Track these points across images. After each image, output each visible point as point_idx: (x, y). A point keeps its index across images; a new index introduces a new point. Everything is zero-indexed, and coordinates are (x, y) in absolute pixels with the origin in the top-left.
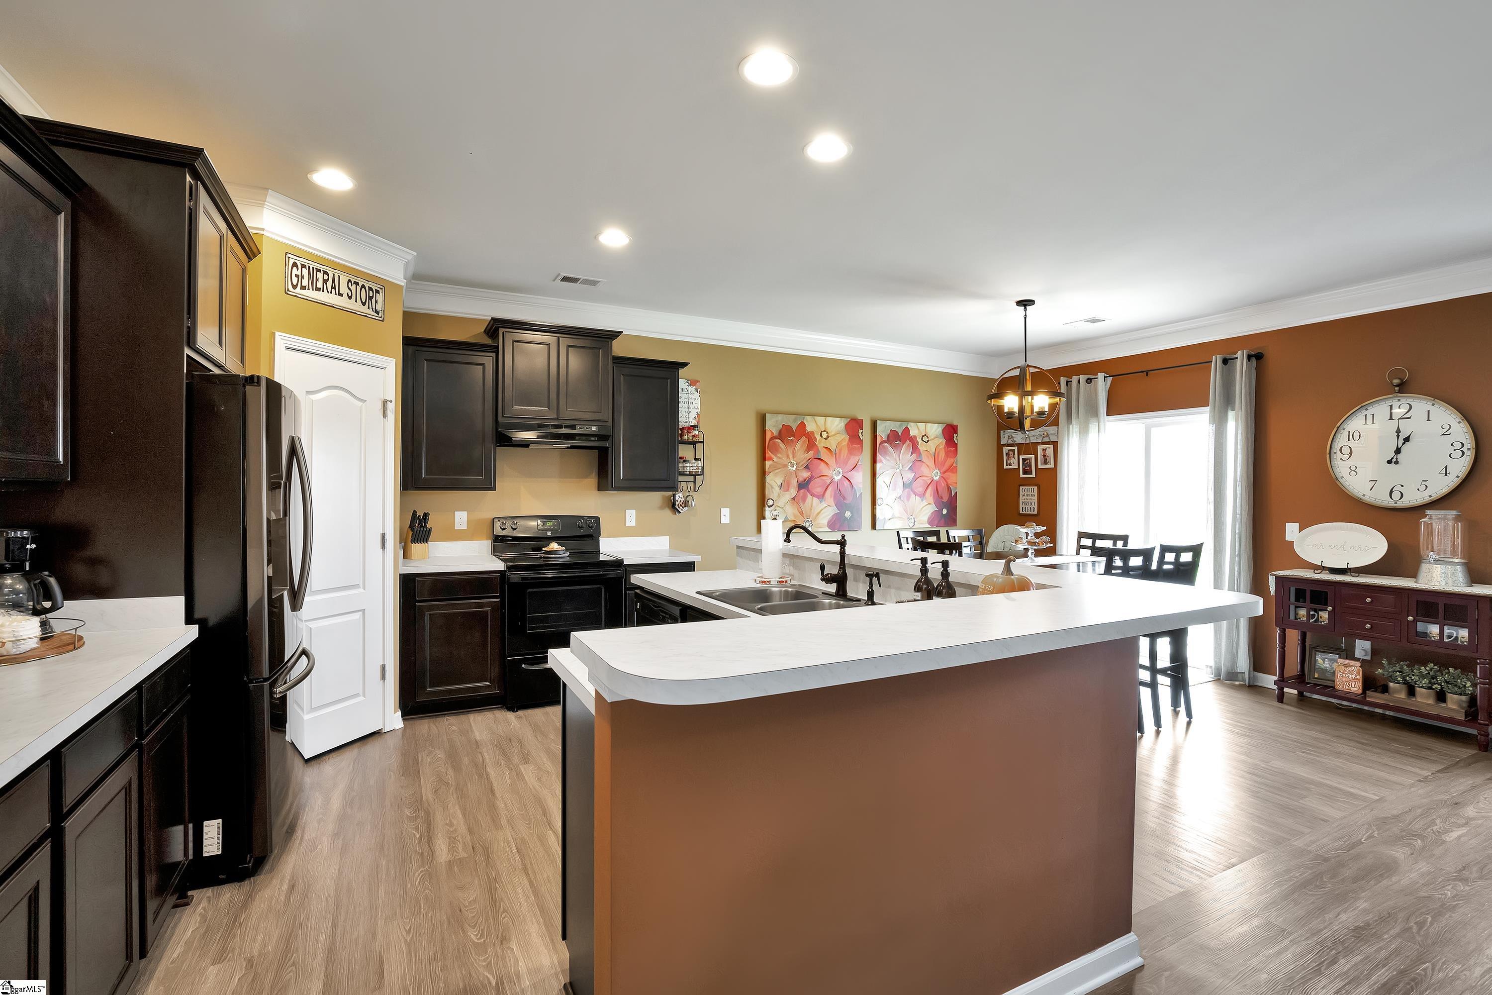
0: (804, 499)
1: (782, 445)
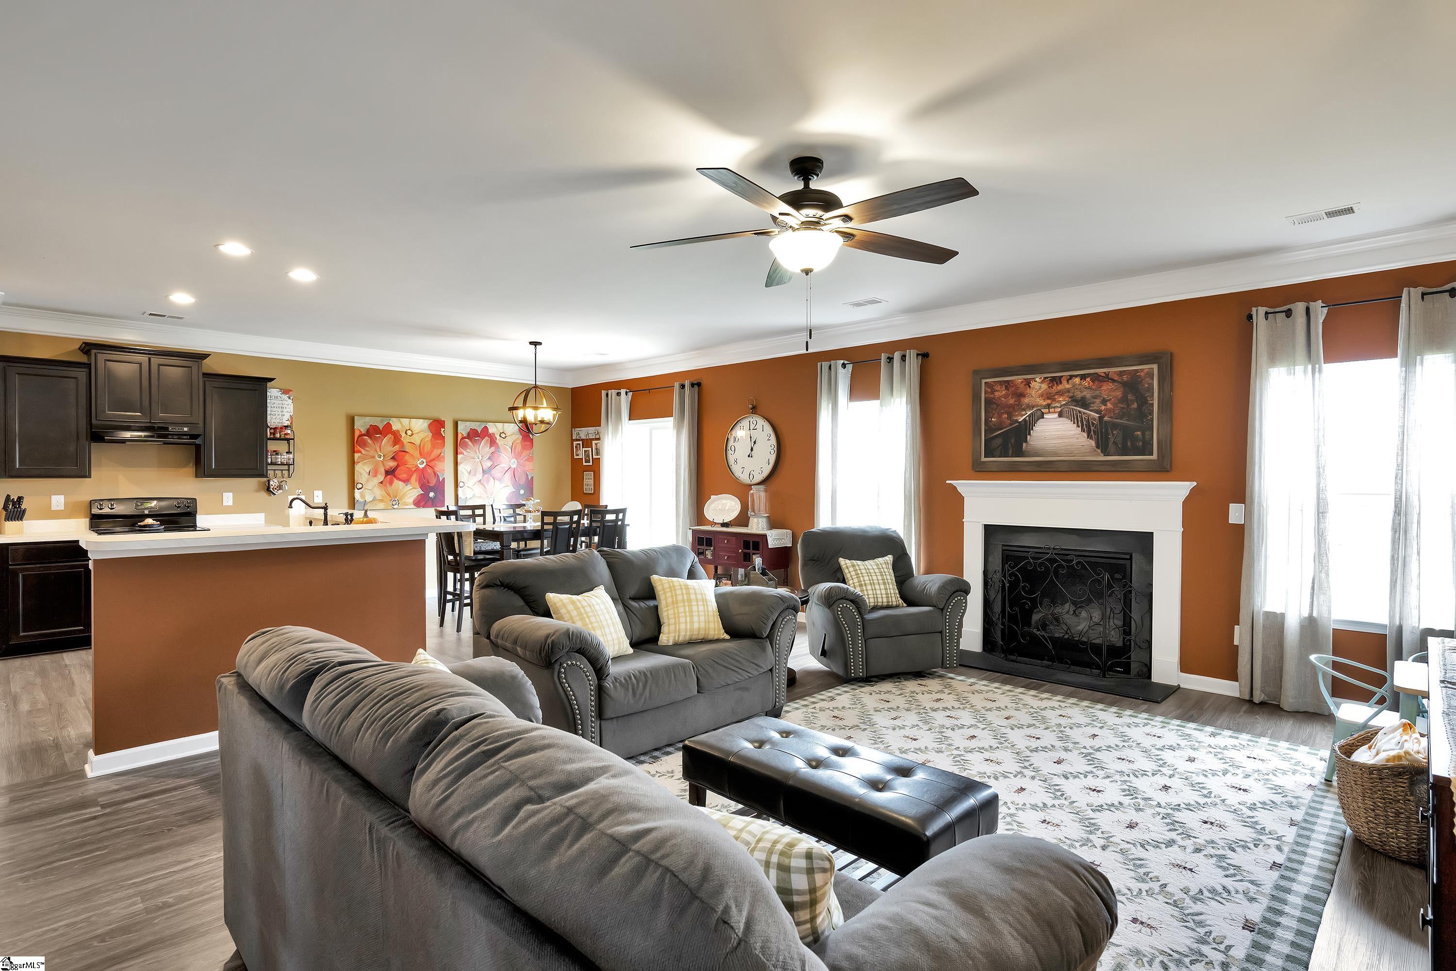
0: (391, 483)
1: (369, 441)
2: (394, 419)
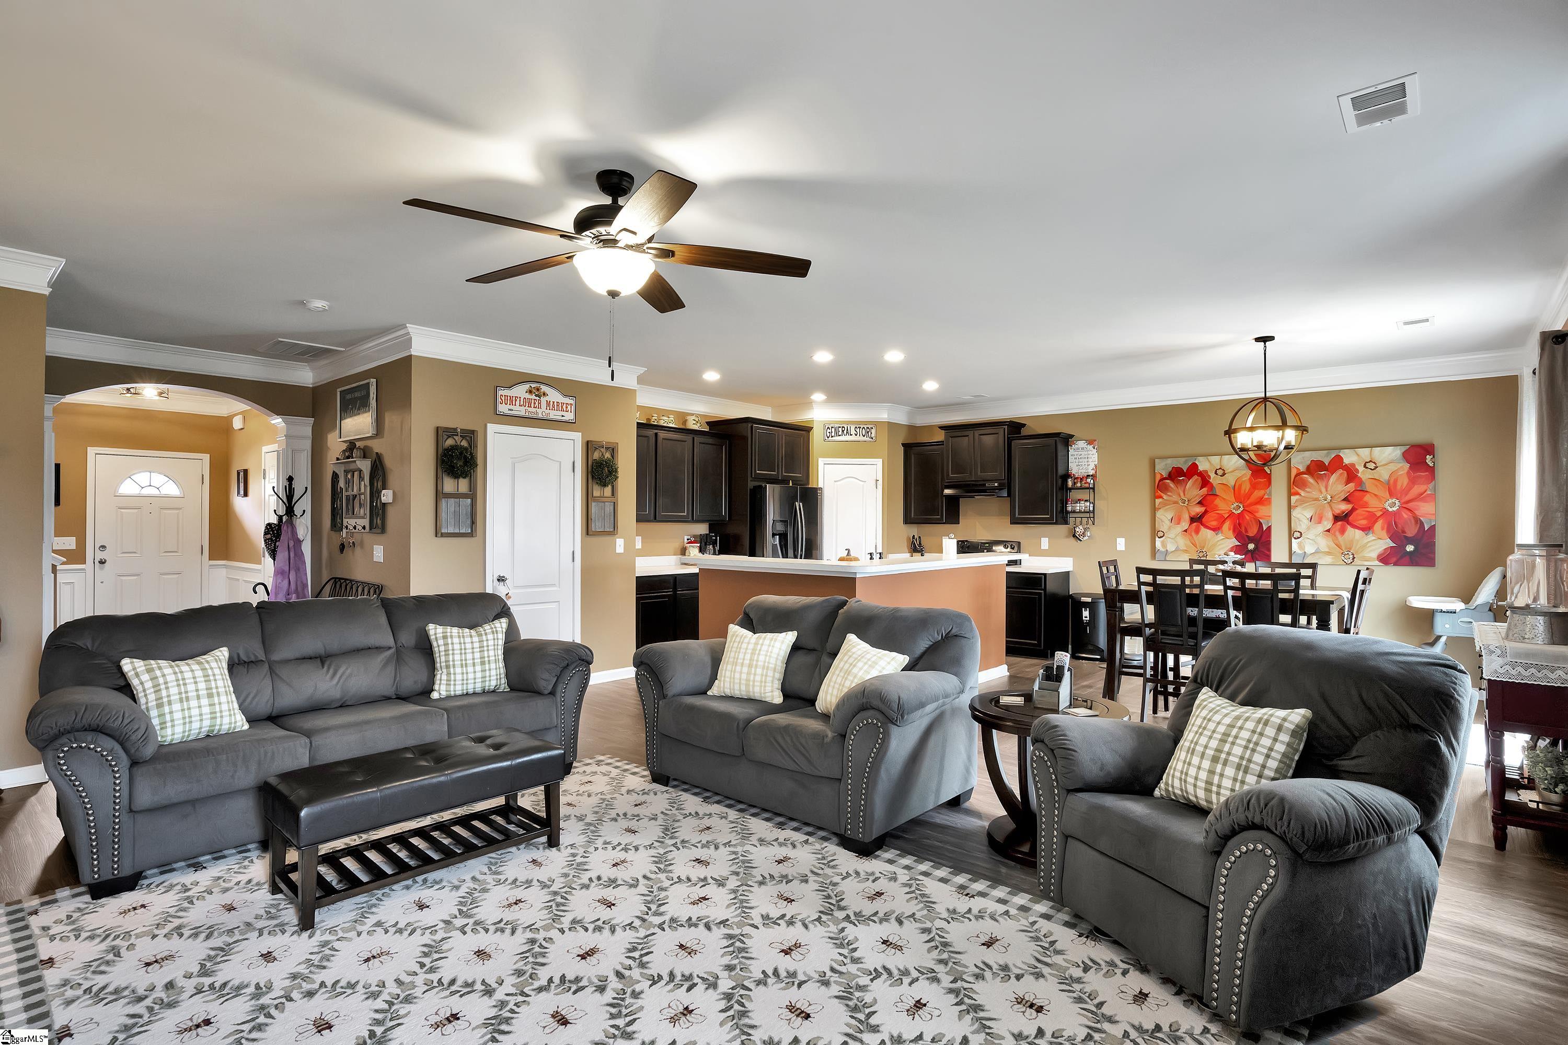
0: (1198, 531)
1: (1172, 485)
2: (1201, 458)
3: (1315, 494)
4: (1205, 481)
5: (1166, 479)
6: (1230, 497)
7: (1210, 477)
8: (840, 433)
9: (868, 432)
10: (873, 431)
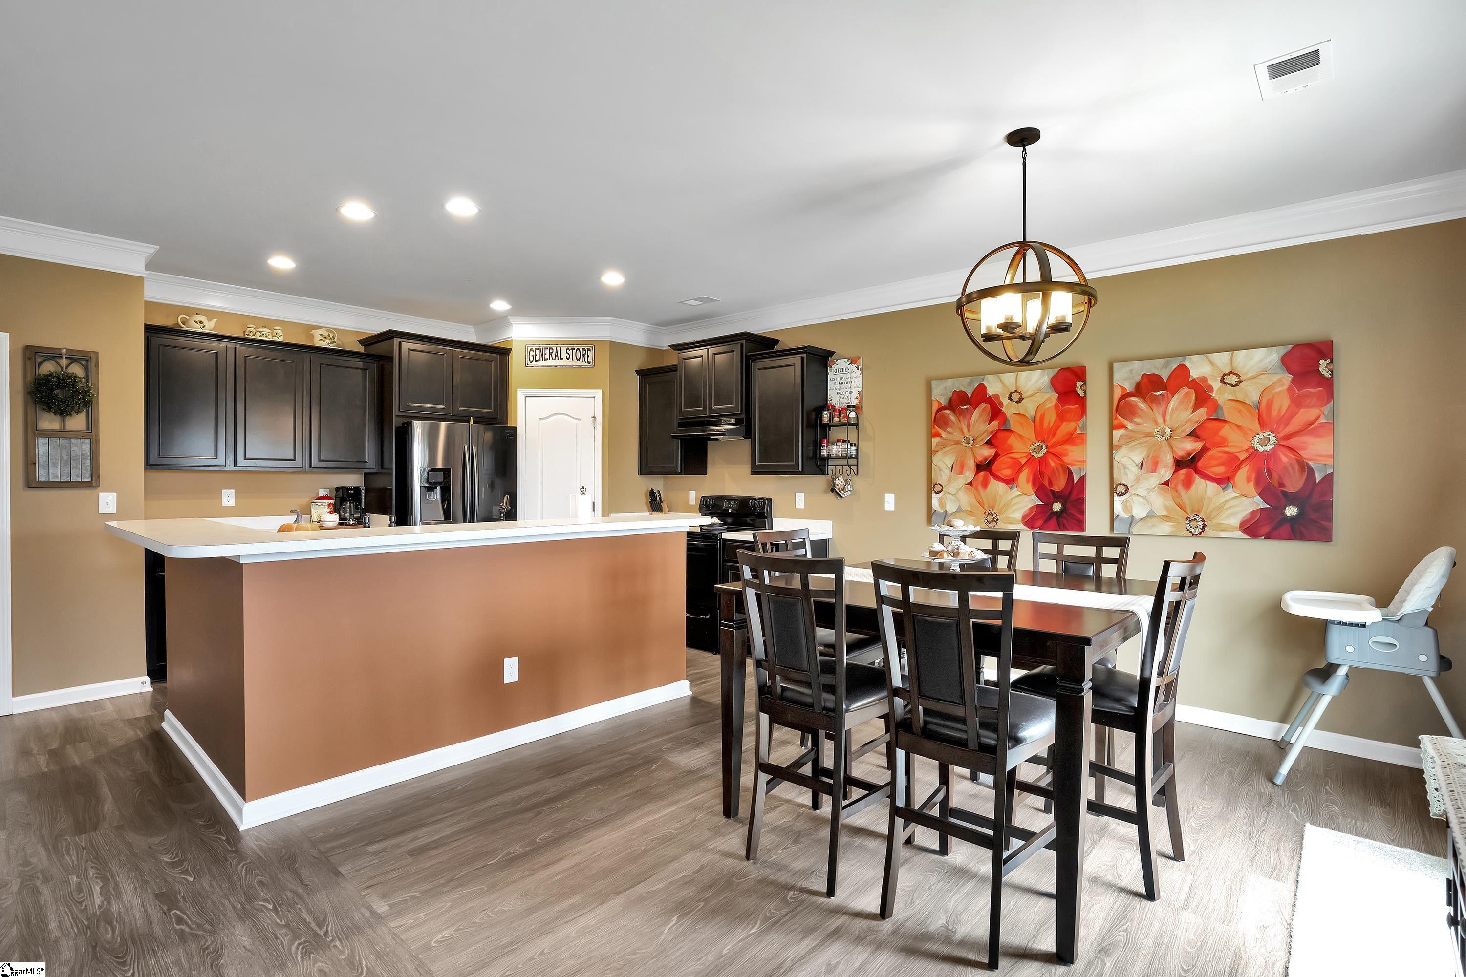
0: (985, 484)
1: (953, 417)
2: (990, 377)
3: (1148, 427)
4: (996, 412)
5: (944, 408)
6: (1028, 432)
7: (1001, 404)
8: (547, 356)
9: (584, 355)
10: (591, 353)
